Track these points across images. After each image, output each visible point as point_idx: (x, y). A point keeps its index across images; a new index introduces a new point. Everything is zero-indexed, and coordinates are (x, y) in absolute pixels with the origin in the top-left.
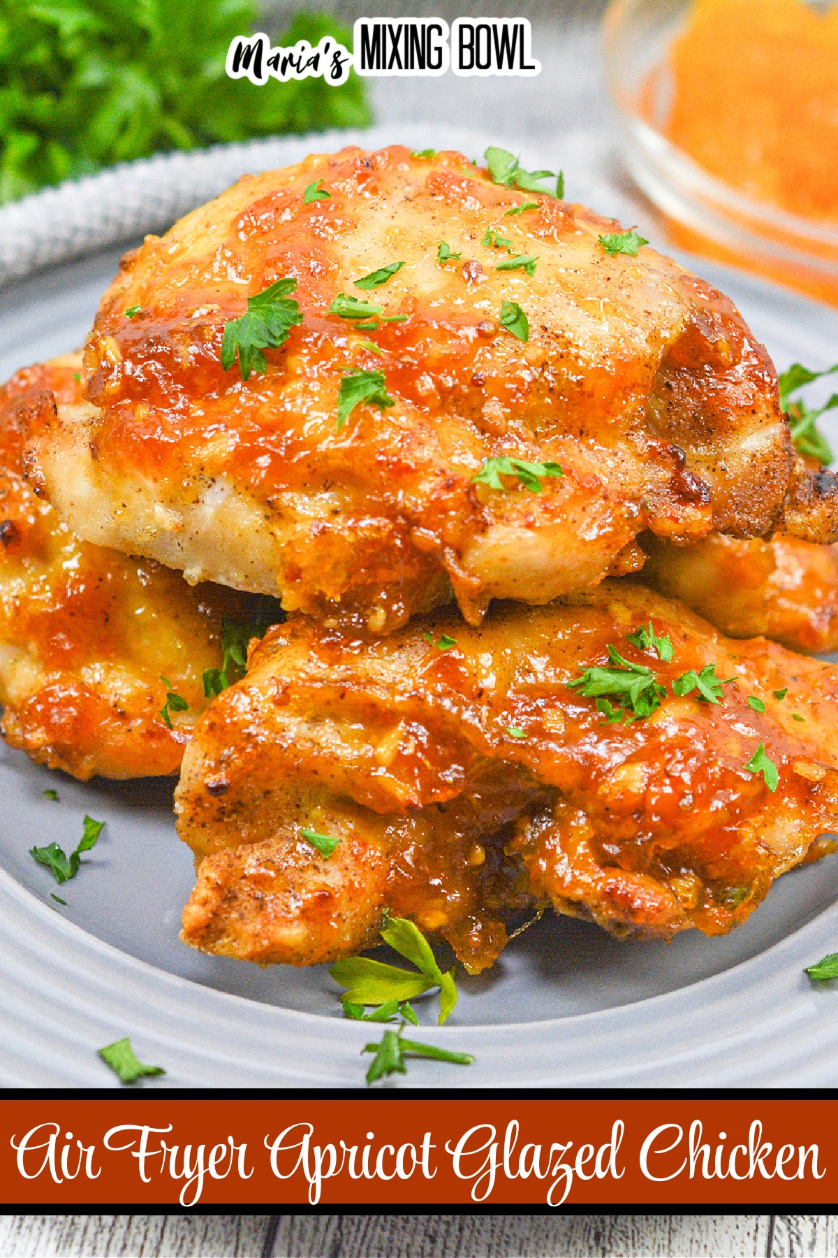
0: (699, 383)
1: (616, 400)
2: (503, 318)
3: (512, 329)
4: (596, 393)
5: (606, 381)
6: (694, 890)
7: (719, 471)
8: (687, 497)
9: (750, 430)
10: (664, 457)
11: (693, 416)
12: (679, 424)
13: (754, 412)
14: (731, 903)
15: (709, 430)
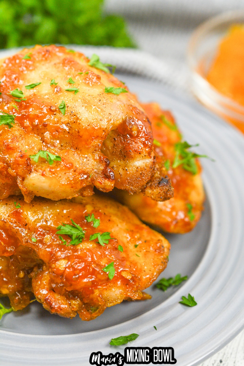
0: (124, 140)
1: (89, 140)
2: (60, 106)
3: (61, 110)
4: (83, 137)
5: (87, 133)
6: (77, 305)
7: (125, 170)
8: (107, 177)
9: (138, 159)
10: (103, 162)
11: (120, 150)
12: (116, 152)
13: (140, 153)
14: (90, 312)
15: (125, 156)
